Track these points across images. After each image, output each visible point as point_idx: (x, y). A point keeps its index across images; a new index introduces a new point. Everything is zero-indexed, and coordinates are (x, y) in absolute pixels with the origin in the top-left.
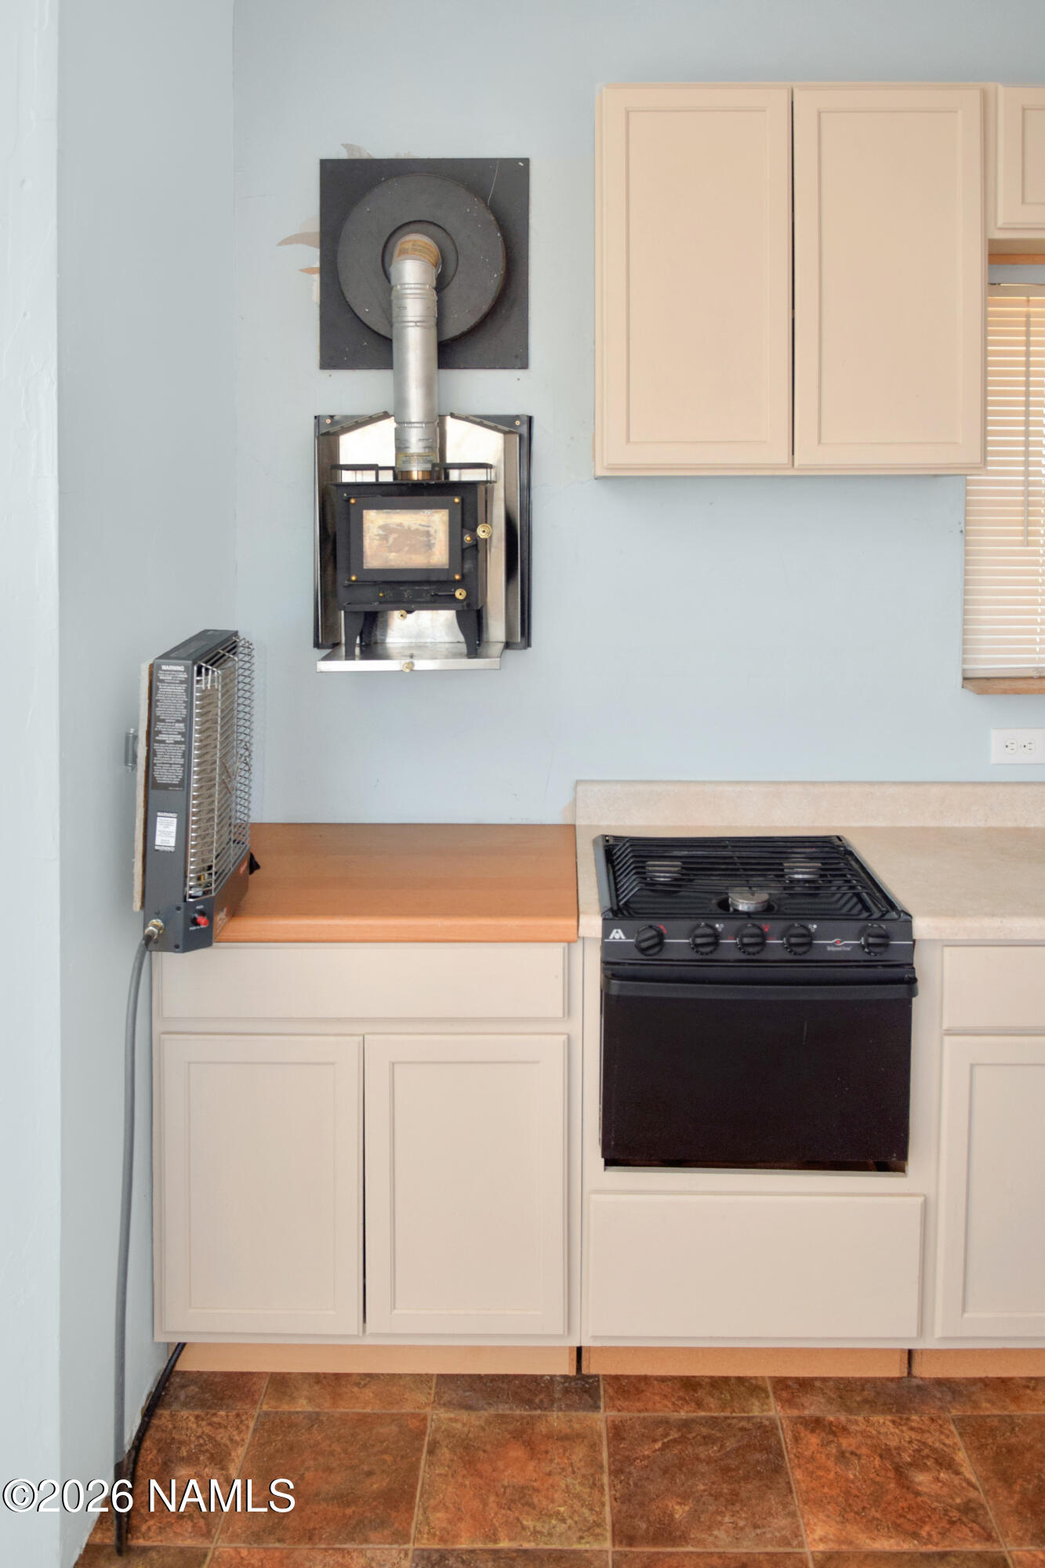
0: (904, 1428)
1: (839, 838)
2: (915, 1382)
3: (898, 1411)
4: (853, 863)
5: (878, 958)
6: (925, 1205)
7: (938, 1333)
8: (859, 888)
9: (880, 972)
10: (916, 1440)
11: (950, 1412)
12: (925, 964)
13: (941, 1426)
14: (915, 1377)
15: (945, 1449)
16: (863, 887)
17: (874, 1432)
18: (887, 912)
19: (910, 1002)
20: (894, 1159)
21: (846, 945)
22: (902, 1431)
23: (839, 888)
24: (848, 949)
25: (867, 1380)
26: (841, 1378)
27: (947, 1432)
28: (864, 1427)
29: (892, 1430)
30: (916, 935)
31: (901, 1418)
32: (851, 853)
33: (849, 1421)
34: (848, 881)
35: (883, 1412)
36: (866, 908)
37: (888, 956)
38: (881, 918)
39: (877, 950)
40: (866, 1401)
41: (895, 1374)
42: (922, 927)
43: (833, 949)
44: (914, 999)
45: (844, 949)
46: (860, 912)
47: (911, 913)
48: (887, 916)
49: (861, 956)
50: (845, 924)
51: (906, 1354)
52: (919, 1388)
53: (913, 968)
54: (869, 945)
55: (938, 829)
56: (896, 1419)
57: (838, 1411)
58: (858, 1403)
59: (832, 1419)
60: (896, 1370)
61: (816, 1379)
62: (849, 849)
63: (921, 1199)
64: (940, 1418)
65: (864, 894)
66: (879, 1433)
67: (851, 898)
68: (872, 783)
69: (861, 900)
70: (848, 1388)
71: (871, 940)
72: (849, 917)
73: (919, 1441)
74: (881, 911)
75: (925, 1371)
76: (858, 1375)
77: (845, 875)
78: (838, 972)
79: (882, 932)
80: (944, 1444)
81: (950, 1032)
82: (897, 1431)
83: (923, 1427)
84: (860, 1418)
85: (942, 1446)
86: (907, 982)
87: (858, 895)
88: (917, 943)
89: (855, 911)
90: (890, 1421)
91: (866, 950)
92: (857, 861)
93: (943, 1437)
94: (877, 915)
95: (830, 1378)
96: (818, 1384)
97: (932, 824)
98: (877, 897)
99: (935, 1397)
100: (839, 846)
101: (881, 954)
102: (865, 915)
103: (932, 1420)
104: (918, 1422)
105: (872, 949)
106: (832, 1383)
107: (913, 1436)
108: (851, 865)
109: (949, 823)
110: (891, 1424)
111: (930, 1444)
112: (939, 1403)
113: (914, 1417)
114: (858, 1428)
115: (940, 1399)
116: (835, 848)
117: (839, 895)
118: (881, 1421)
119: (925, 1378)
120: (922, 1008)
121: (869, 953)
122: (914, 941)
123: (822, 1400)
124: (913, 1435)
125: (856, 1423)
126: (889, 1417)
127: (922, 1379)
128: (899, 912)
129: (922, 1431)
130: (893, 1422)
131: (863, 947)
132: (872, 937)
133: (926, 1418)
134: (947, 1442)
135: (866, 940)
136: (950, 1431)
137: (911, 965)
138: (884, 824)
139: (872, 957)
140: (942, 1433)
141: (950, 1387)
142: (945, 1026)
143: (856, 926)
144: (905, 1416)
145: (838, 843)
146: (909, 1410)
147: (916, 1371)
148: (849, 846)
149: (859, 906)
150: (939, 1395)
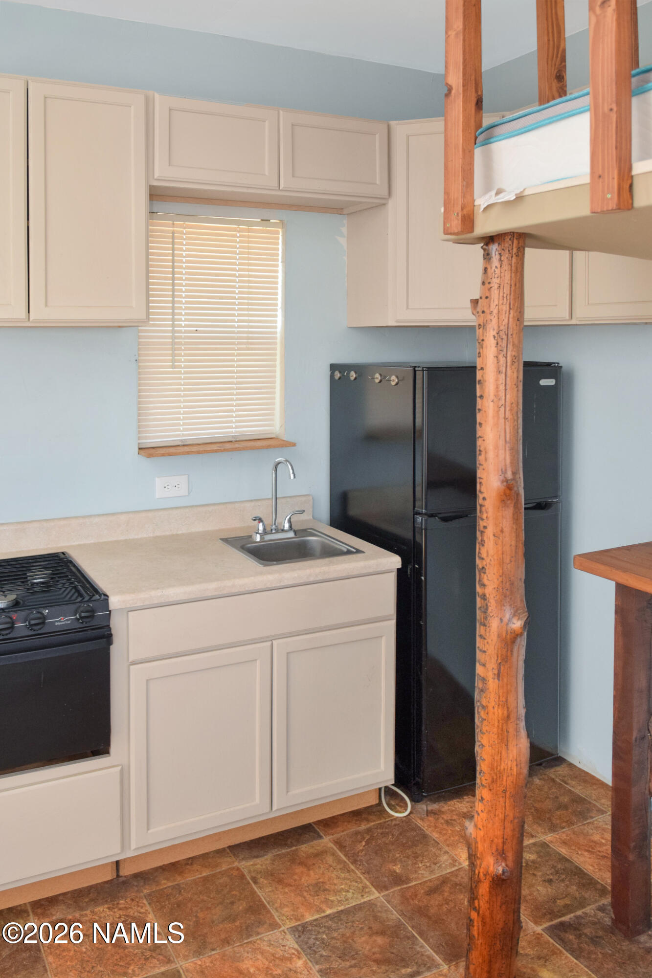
0: (116, 910)
1: (63, 553)
2: (121, 879)
3: (111, 901)
4: (73, 568)
5: (88, 625)
6: (122, 771)
7: (133, 847)
8: (76, 583)
9: (91, 634)
10: (123, 915)
11: (143, 892)
12: (117, 624)
13: (138, 902)
14: (121, 877)
15: (141, 915)
16: (78, 582)
17: (97, 918)
18: (94, 595)
19: (109, 649)
20: (102, 747)
21: (67, 620)
22: (115, 912)
23: (64, 584)
24: (69, 622)
25: (91, 887)
26: (76, 890)
27: (141, 905)
28: (91, 916)
29: (108, 913)
30: (112, 606)
31: (114, 905)
32: (71, 562)
33: (82, 915)
34: (69, 580)
35: (102, 904)
36: (81, 595)
37: (95, 623)
38: (89, 601)
39: (88, 620)
40: (92, 900)
41: (109, 878)
42: (114, 602)
43: (59, 624)
44: (111, 647)
45: (66, 622)
46: (77, 598)
47: (108, 594)
48: (94, 598)
49: (77, 625)
50: (65, 607)
51: (115, 864)
52: (124, 883)
53: (110, 628)
54: (81, 618)
55: (126, 541)
56: (111, 906)
57: (74, 911)
58: (87, 902)
59: (70, 917)
60: (109, 876)
61: (59, 895)
62: (70, 559)
63: (120, 768)
64: (137, 897)
65: (79, 587)
66: (100, 918)
67: (71, 590)
68: (84, 517)
69: (77, 591)
70: (80, 895)
71: (83, 615)
72: (70, 602)
73: (125, 915)
74: (89, 595)
75: (127, 871)
76: (85, 885)
77: (67, 576)
78: (65, 638)
79: (89, 609)
80: (140, 913)
81: (134, 663)
82: (111, 913)
83: (127, 906)
84: (88, 912)
85: (139, 914)
86: (105, 637)
87: (75, 587)
88: (112, 612)
89: (73, 598)
90: (107, 908)
91: (80, 621)
92: (75, 566)
93: (139, 908)
94: (87, 598)
95: (68, 892)
96: (61, 898)
97: (122, 538)
98: (87, 587)
99: (134, 885)
100: (64, 558)
101: (89, 622)
102: (79, 599)
103: (132, 900)
104: (124, 904)
105: (84, 620)
106: (69, 895)
107: (122, 914)
108: (71, 570)
109: (132, 536)
110: (107, 910)
111: (132, 915)
112: (136, 889)
113: (122, 901)
114: (87, 919)
115: (137, 886)
116: (61, 559)
117: (63, 589)
118: (101, 910)
119: (127, 876)
120: (116, 652)
121: (82, 623)
122: (110, 611)
123: (64, 908)
124: (121, 912)
125: (86, 915)
126: (106, 906)
127: (125, 876)
128: (100, 595)
129: (126, 908)
130: (109, 908)
131: (78, 620)
132: (84, 612)
133: (128, 900)
134: (142, 911)
135: (80, 615)
136: (143, 903)
137: (108, 627)
138: (92, 542)
139: (84, 625)
140: (138, 906)
141: (142, 877)
142: (130, 660)
143: (74, 607)
144: (116, 902)
145: (62, 556)
146: (118, 898)
147: (122, 873)
148: (70, 557)
149: (76, 594)
150: (136, 884)
